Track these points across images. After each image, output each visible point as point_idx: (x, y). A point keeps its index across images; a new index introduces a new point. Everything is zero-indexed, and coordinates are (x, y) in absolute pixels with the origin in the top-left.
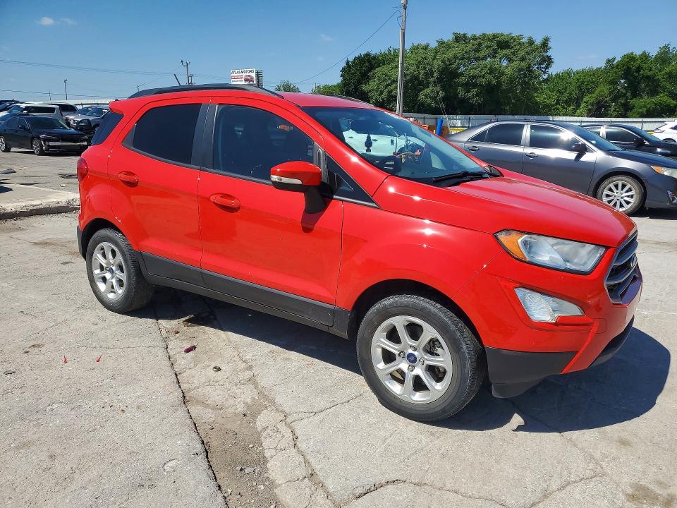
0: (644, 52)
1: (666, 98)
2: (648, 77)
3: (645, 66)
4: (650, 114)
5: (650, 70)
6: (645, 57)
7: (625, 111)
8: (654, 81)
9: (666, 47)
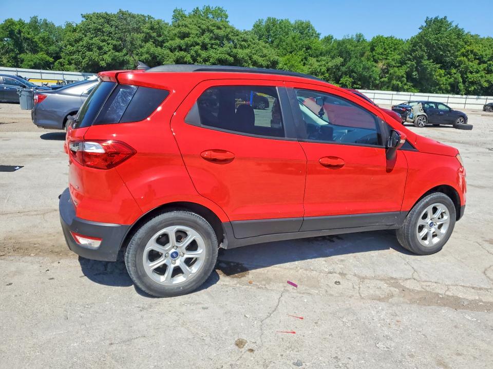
0: (20, 20)
1: (45, 56)
2: (28, 39)
3: (24, 30)
4: (36, 66)
5: (29, 34)
6: (21, 23)
7: (17, 63)
8: (32, 42)
9: (35, 17)
